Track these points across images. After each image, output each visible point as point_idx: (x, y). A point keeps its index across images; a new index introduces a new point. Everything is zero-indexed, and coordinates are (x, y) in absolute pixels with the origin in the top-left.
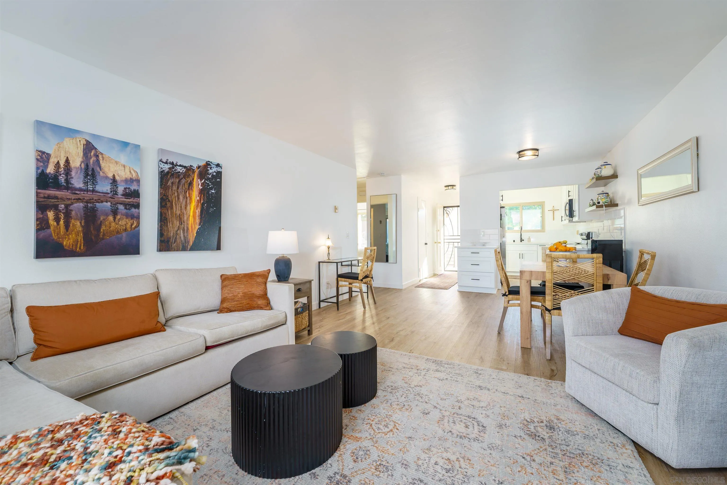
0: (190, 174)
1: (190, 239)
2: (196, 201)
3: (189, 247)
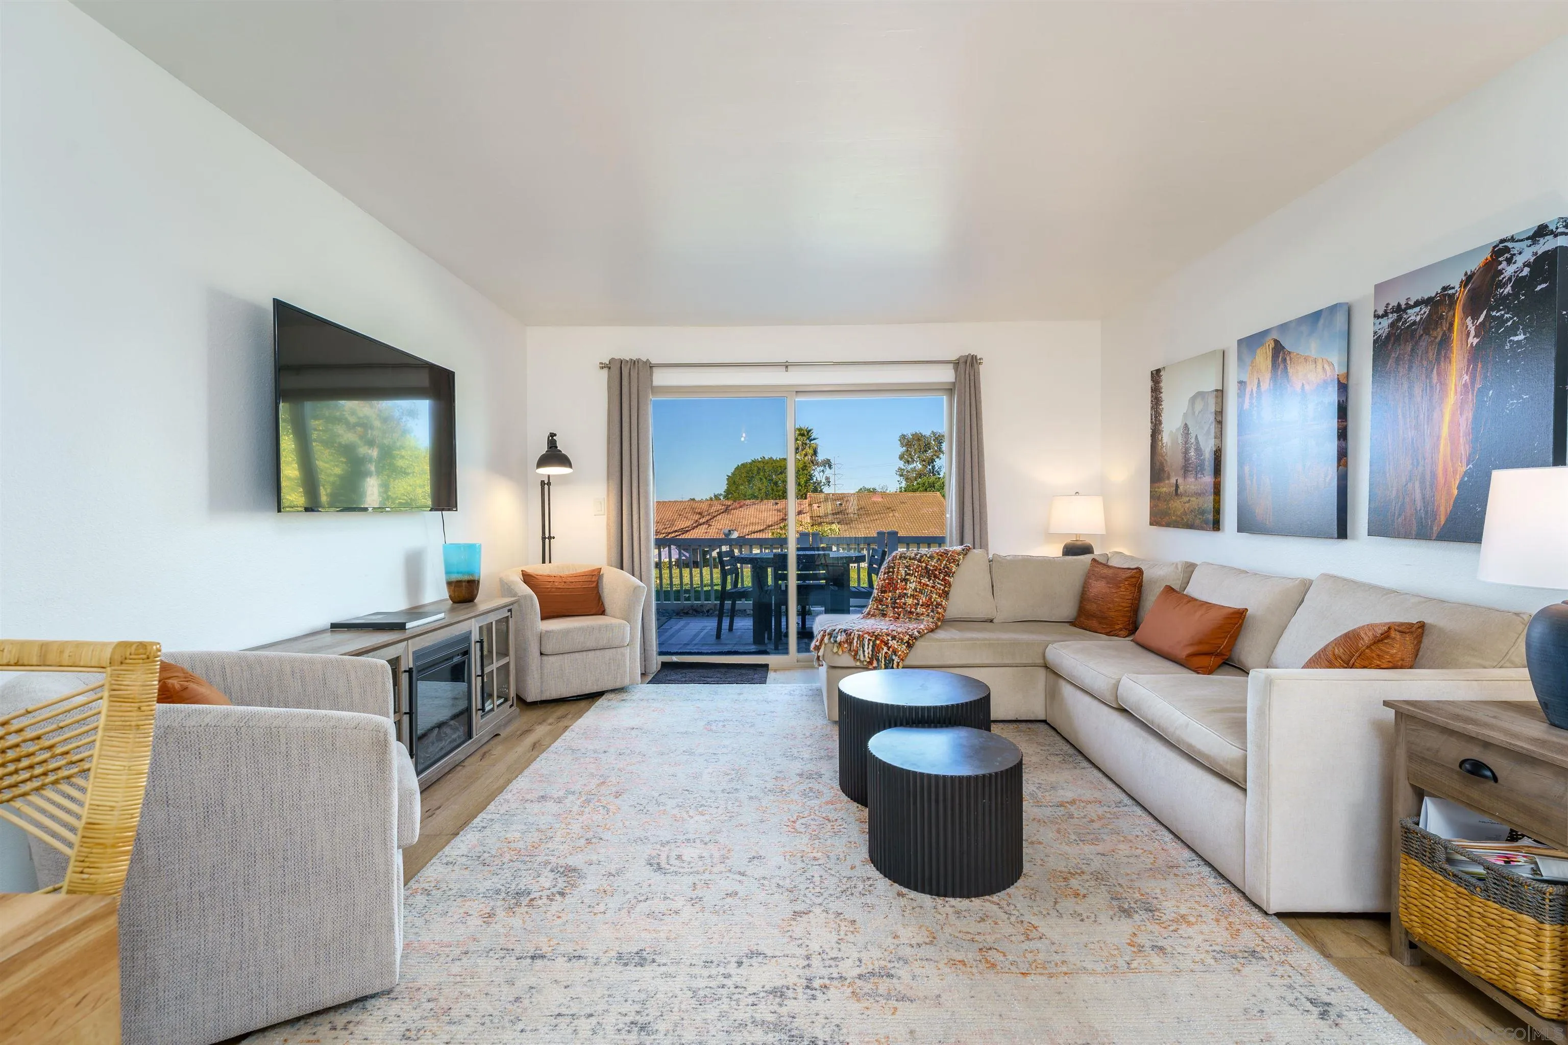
0: (1441, 314)
1: (1439, 506)
2: (1459, 390)
3: (1436, 529)
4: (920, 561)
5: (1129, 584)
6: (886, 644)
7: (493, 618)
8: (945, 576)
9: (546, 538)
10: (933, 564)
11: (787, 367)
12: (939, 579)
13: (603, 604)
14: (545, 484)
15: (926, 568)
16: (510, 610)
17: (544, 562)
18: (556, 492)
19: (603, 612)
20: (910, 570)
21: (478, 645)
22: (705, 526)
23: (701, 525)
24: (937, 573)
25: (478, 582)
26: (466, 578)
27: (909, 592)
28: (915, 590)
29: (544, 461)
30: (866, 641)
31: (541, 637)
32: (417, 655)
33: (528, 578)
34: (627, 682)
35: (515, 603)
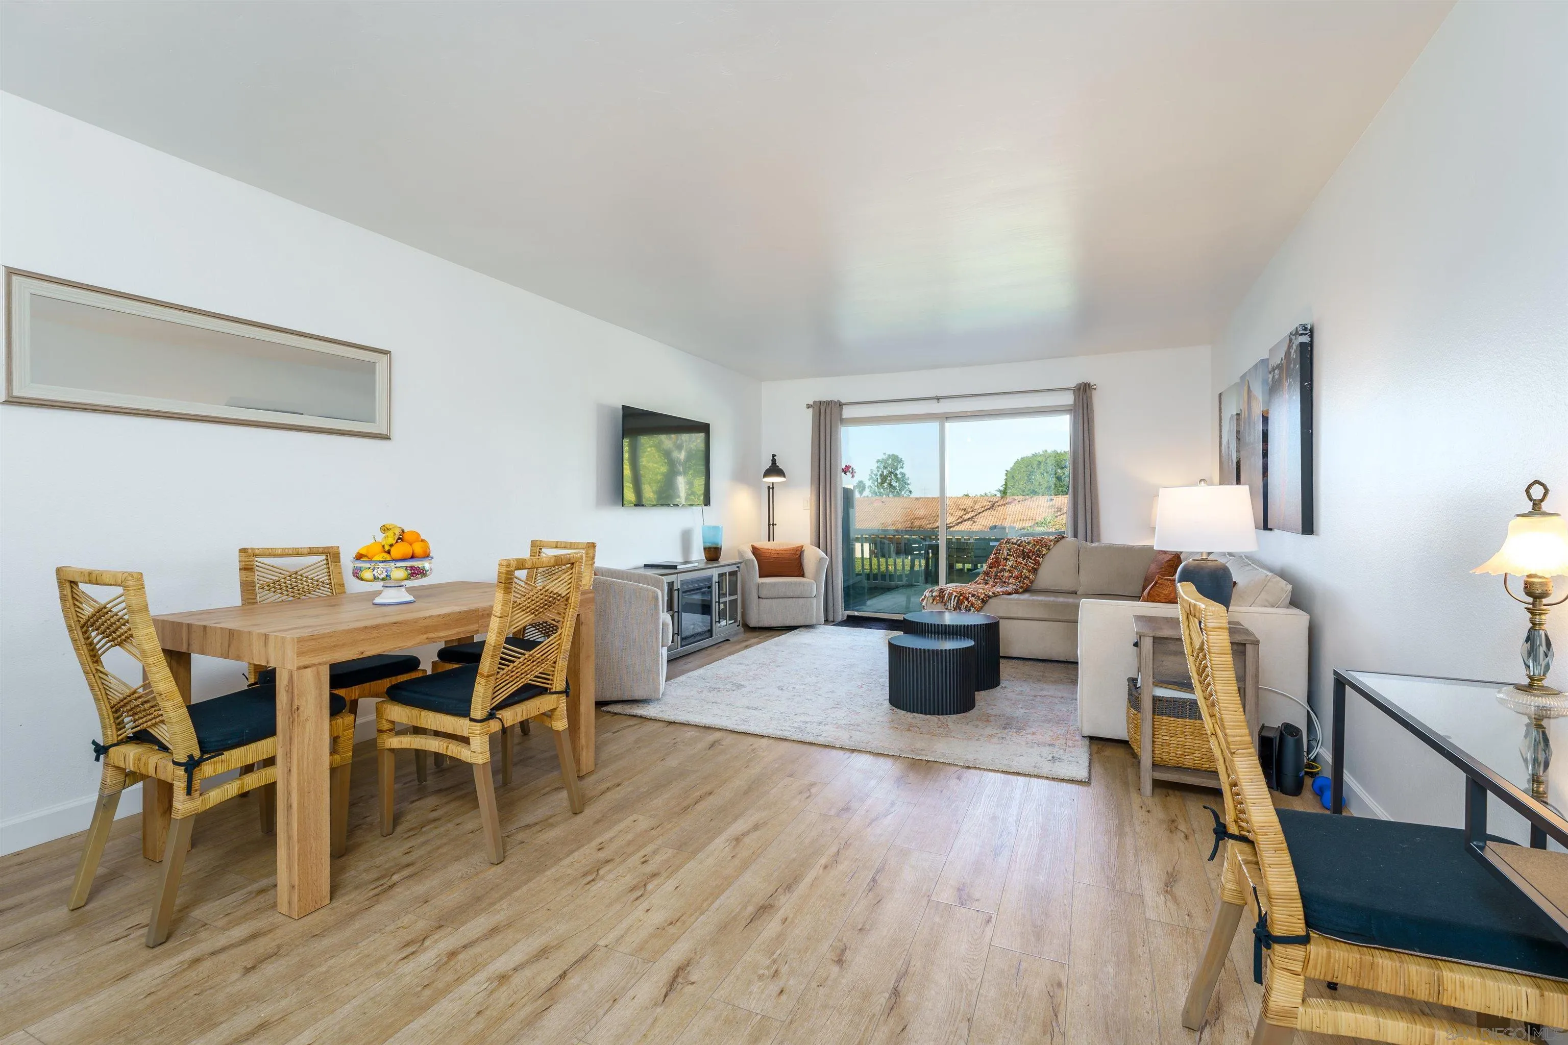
4: (1019, 545)
5: (1168, 566)
6: (967, 599)
7: (727, 570)
8: (1036, 557)
9: (771, 525)
10: (1029, 548)
11: (938, 399)
12: (1031, 559)
13: (803, 569)
14: (771, 488)
15: (1023, 550)
16: (738, 567)
17: (769, 540)
18: (778, 494)
19: (803, 575)
20: (1010, 552)
21: (717, 584)
22: (970, 522)
23: (965, 521)
24: (1031, 554)
25: (721, 549)
26: (715, 546)
27: (1008, 568)
28: (1012, 566)
29: (768, 473)
30: (953, 596)
31: (759, 586)
32: (683, 583)
33: (755, 551)
34: (814, 622)
35: (742, 563)
